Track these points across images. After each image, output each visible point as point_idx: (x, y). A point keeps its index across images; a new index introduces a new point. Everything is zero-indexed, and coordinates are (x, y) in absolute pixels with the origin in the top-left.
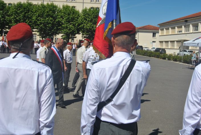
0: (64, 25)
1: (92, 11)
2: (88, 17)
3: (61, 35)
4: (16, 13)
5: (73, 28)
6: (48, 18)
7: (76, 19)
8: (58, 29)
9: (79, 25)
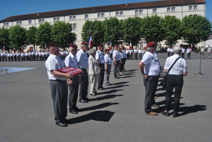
0: (167, 32)
1: (193, 18)
2: (189, 24)
3: (164, 41)
4: (127, 27)
5: (175, 34)
6: (153, 28)
7: (178, 26)
8: (162, 37)
9: (181, 31)
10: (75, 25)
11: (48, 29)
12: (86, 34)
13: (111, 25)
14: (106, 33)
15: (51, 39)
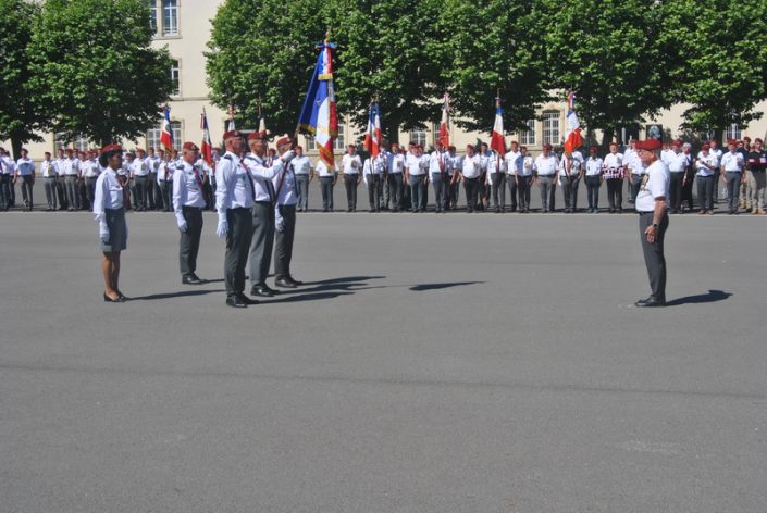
0: (698, 56)
3: (680, 108)
4: (471, 22)
5: (743, 70)
6: (618, 32)
8: (667, 82)
10: (170, 7)
11: (15, 24)
12: (234, 58)
13: (378, 14)
14: (347, 59)
15: (32, 83)
